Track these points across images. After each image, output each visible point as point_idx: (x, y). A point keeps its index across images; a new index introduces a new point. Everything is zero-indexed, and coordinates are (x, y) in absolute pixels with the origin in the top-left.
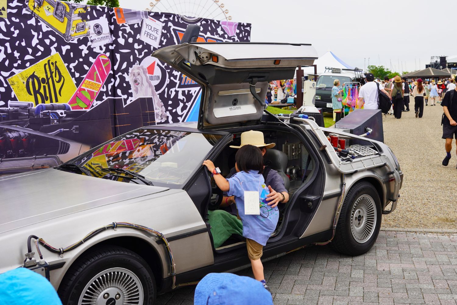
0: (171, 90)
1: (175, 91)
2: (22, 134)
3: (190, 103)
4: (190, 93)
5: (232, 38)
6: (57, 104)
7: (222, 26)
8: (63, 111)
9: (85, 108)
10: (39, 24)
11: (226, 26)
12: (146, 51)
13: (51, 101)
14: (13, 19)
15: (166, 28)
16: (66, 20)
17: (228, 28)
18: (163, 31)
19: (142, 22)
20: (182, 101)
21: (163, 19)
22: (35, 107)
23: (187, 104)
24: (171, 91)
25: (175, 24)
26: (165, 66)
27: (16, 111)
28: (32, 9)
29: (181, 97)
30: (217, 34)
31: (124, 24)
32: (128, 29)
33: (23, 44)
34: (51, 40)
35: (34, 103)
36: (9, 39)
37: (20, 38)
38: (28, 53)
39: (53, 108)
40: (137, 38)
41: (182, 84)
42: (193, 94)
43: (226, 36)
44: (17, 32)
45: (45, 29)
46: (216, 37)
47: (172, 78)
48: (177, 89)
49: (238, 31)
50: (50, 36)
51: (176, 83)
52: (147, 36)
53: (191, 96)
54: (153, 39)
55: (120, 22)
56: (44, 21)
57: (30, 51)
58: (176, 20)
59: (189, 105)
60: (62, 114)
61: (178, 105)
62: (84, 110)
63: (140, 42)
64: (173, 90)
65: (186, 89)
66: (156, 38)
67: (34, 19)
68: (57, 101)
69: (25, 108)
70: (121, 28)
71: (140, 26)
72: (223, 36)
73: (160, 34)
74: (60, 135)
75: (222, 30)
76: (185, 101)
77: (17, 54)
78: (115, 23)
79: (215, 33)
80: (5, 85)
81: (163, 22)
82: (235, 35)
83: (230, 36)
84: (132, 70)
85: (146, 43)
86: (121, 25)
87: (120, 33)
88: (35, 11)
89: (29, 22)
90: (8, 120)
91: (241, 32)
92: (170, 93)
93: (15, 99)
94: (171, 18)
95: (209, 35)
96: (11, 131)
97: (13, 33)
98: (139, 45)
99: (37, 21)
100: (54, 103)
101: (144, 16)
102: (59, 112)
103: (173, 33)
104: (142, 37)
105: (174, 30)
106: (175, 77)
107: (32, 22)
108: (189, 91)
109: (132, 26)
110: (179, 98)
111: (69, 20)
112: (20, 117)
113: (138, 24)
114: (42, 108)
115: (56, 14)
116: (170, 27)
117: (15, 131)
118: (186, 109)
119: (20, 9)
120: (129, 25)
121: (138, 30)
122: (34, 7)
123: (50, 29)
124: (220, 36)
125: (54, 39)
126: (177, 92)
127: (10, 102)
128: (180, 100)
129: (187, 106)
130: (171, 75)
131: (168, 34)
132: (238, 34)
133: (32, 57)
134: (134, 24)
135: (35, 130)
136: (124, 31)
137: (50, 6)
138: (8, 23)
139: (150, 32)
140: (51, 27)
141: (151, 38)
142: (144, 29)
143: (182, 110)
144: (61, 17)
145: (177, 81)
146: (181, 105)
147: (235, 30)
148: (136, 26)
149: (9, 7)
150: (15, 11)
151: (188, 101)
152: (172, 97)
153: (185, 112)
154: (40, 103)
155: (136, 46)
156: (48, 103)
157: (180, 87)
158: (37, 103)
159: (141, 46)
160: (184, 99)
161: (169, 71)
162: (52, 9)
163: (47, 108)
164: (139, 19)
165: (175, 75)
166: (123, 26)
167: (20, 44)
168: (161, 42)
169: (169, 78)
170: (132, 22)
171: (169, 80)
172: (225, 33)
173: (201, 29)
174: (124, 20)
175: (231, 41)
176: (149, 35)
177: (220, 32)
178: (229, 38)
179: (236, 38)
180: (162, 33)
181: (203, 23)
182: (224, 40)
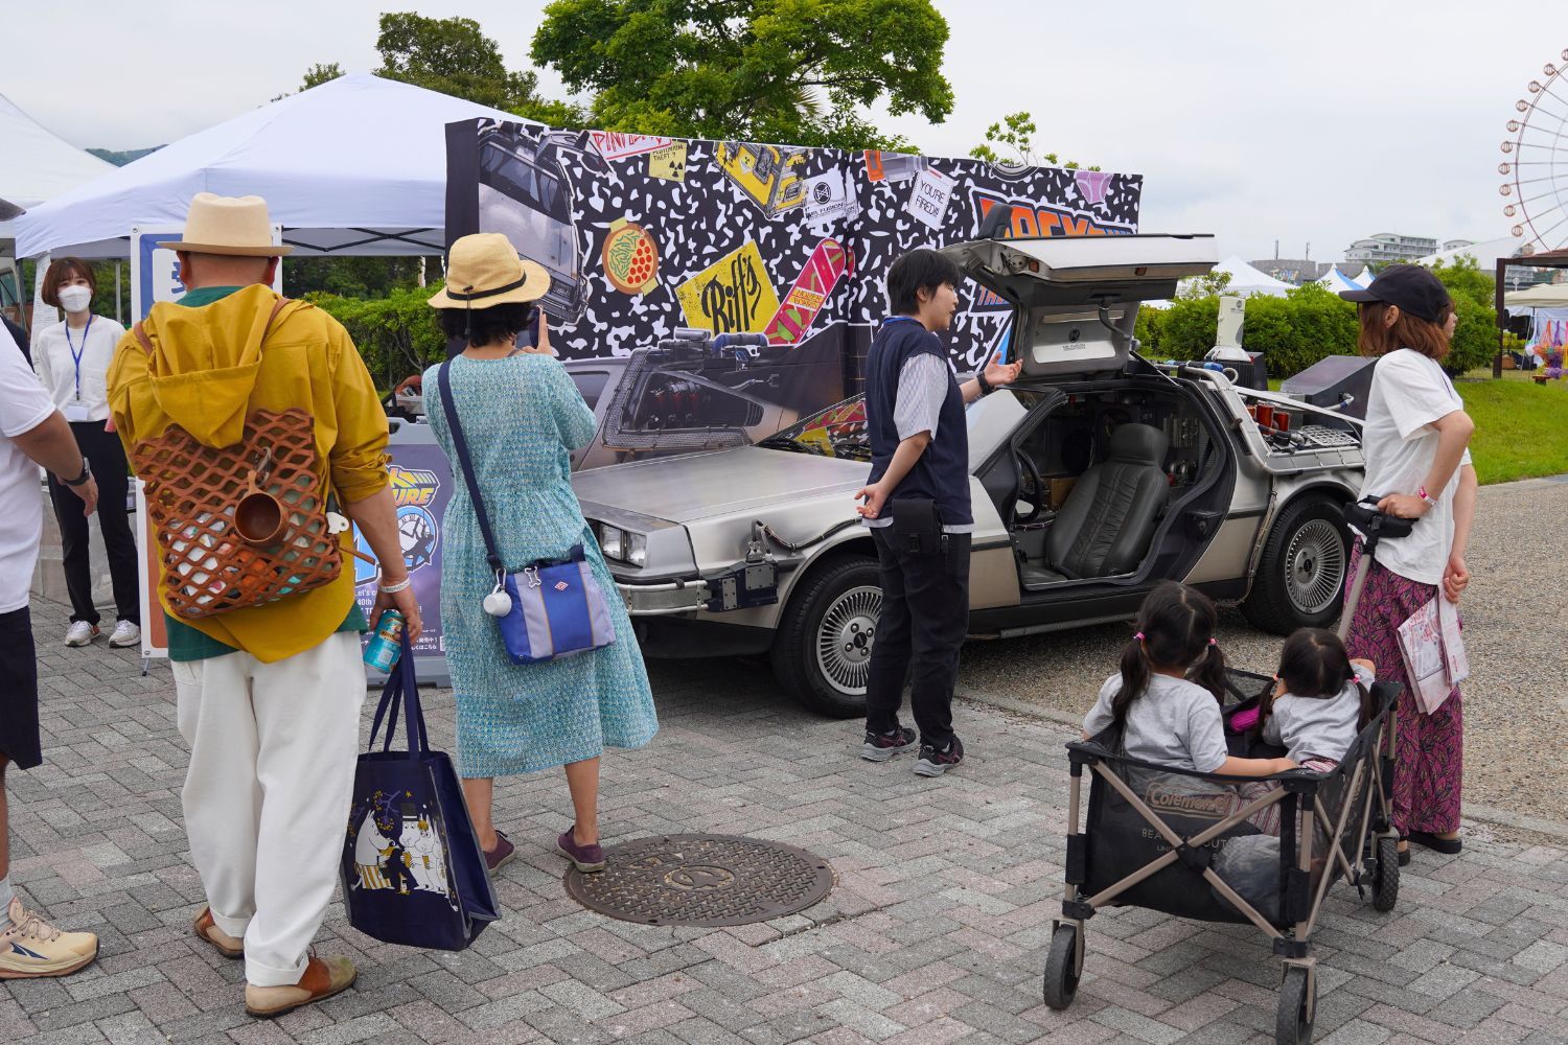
1: (967, 317)
2: (692, 386)
3: (991, 343)
4: (993, 321)
5: (1094, 206)
6: (747, 333)
7: (1078, 182)
8: (755, 347)
9: (792, 342)
10: (730, 189)
11: (1085, 182)
12: (916, 234)
13: (739, 329)
14: (693, 182)
15: (960, 190)
16: (772, 178)
17: (1090, 187)
18: (953, 196)
19: (915, 179)
20: (977, 338)
21: (957, 171)
22: (713, 339)
23: (985, 344)
24: (959, 318)
25: (979, 181)
27: (685, 345)
28: (721, 162)
29: (975, 330)
30: (1063, 199)
31: (882, 182)
32: (888, 192)
33: (703, 226)
34: (745, 217)
35: (712, 333)
36: (682, 217)
37: (698, 216)
38: (709, 243)
39: (741, 341)
40: (903, 209)
41: (979, 304)
42: (997, 326)
43: (1082, 203)
44: (696, 205)
45: (738, 198)
46: (1059, 206)
48: (971, 314)
49: (1110, 192)
50: (745, 211)
51: (969, 302)
52: (921, 207)
53: (994, 328)
54: (932, 212)
55: (873, 177)
56: (737, 184)
57: (712, 237)
58: (983, 174)
59: (988, 346)
60: (753, 351)
61: (970, 346)
62: (789, 344)
63: (907, 218)
64: (962, 315)
65: (985, 315)
66: (936, 211)
67: (722, 181)
68: (747, 329)
69: (698, 340)
70: (876, 190)
71: (911, 186)
72: (1074, 204)
73: (946, 202)
74: (749, 390)
75: (1076, 190)
76: (982, 338)
77: (692, 245)
78: (865, 180)
79: (1058, 197)
80: (672, 300)
81: (955, 179)
82: (1104, 201)
83: (1090, 203)
85: (917, 220)
86: (875, 183)
87: (873, 199)
88: (727, 167)
89: (715, 187)
90: (673, 360)
91: (1118, 193)
93: (684, 324)
94: (973, 171)
95: (1044, 201)
96: (676, 380)
97: (690, 207)
98: (904, 224)
99: (728, 185)
100: (743, 332)
101: (920, 166)
102: (750, 348)
103: (972, 200)
104: (912, 208)
105: (975, 193)
106: (968, 290)
107: (719, 186)
108: (990, 318)
109: (895, 186)
110: (971, 332)
111: (776, 180)
112: (691, 357)
113: (907, 182)
114: (723, 341)
115: (757, 169)
116: (969, 188)
117: (682, 380)
118: (982, 356)
119: (703, 163)
120: (890, 184)
121: (905, 195)
122: (725, 160)
123: (745, 198)
124: (1068, 205)
125: (749, 215)
126: (969, 319)
127: (677, 330)
128: (974, 335)
129: (985, 349)
131: (962, 203)
132: (1109, 200)
133: (714, 250)
134: (900, 182)
135: (712, 379)
136: (881, 195)
137: (749, 156)
138: (685, 190)
139: (927, 198)
140: (748, 193)
141: (928, 209)
142: (917, 192)
143: (977, 356)
144: (765, 174)
145: (971, 298)
146: (975, 345)
147: (1104, 189)
148: (902, 186)
149: (689, 162)
150: (695, 169)
151: (987, 339)
152: (959, 329)
153: (982, 360)
154: (722, 333)
155: (900, 225)
156: (733, 332)
157: (975, 309)
158: (717, 331)
159: (907, 226)
160: (980, 334)
162: (753, 160)
163: (732, 341)
164: (909, 173)
166: (879, 185)
167: (698, 226)
168: (947, 218)
170: (895, 178)
172: (1081, 197)
173: (1031, 189)
174: (881, 175)
175: (1091, 214)
176: (924, 204)
177: (1070, 194)
178: (1088, 207)
179: (1104, 208)
180: (951, 200)
181: (1037, 176)
182: (1075, 214)
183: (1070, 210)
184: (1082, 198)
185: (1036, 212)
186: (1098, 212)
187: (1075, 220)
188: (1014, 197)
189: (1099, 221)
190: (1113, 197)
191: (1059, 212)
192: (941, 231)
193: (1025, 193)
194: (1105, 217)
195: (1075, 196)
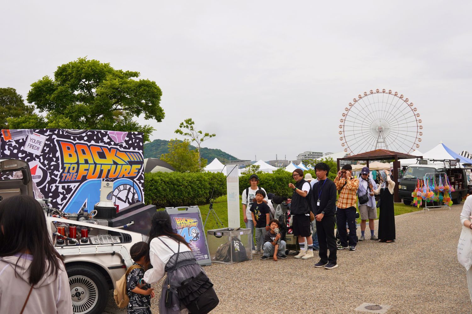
0: (51, 185)
1: (56, 186)
3: (70, 195)
4: (70, 187)
5: (119, 144)
7: (109, 135)
11: (114, 135)
12: (29, 158)
15: (50, 139)
17: (116, 137)
18: (47, 142)
20: (62, 193)
21: (48, 133)
23: (66, 196)
24: (52, 187)
25: (58, 135)
26: (47, 168)
29: (60, 190)
30: (102, 141)
31: (11, 140)
32: (14, 144)
40: (21, 149)
42: (73, 188)
43: (112, 143)
46: (101, 144)
47: (53, 177)
48: (57, 185)
49: (127, 139)
51: (57, 180)
52: (30, 147)
53: (71, 189)
54: (36, 148)
55: (6, 139)
58: (61, 133)
59: (68, 196)
61: (59, 196)
63: (23, 152)
64: (54, 185)
65: (66, 185)
66: (38, 148)
70: (8, 144)
71: (25, 140)
72: (109, 143)
73: (43, 144)
75: (109, 138)
76: (65, 193)
78: (2, 140)
79: (100, 141)
81: (47, 136)
82: (124, 142)
83: (117, 143)
84: (16, 173)
85: (29, 152)
86: (7, 141)
87: (7, 147)
91: (131, 139)
92: (51, 187)
94: (56, 132)
95: (93, 142)
98: (22, 154)
101: (30, 133)
103: (56, 143)
105: (57, 141)
106: (56, 176)
108: (68, 186)
109: (17, 142)
110: (59, 191)
113: (23, 139)
116: (54, 138)
118: (65, 200)
120: (15, 141)
121: (23, 143)
124: (105, 143)
128: (61, 193)
129: (67, 197)
130: (52, 174)
131: (51, 144)
132: (127, 142)
134: (20, 140)
136: (10, 145)
139: (34, 144)
141: (34, 148)
142: (28, 142)
143: (62, 200)
145: (58, 179)
146: (61, 196)
147: (124, 138)
148: (21, 141)
151: (67, 193)
152: (52, 190)
153: (65, 202)
155: (20, 155)
157: (60, 183)
159: (24, 155)
160: (63, 192)
161: (50, 171)
164: (24, 136)
165: (56, 174)
166: (9, 141)
168: (43, 151)
169: (50, 176)
170: (17, 138)
171: (50, 178)
172: (111, 140)
173: (86, 138)
174: (10, 137)
175: (118, 147)
176: (32, 146)
177: (106, 139)
178: (115, 144)
179: (124, 145)
180: (45, 143)
181: (89, 133)
182: (109, 147)
183: (107, 145)
184: (113, 141)
185: (89, 147)
186: (121, 146)
187: (110, 149)
188: (78, 141)
189: (122, 149)
190: (129, 141)
191: (101, 146)
192: (41, 155)
193: (83, 139)
194: (125, 148)
195: (109, 140)
